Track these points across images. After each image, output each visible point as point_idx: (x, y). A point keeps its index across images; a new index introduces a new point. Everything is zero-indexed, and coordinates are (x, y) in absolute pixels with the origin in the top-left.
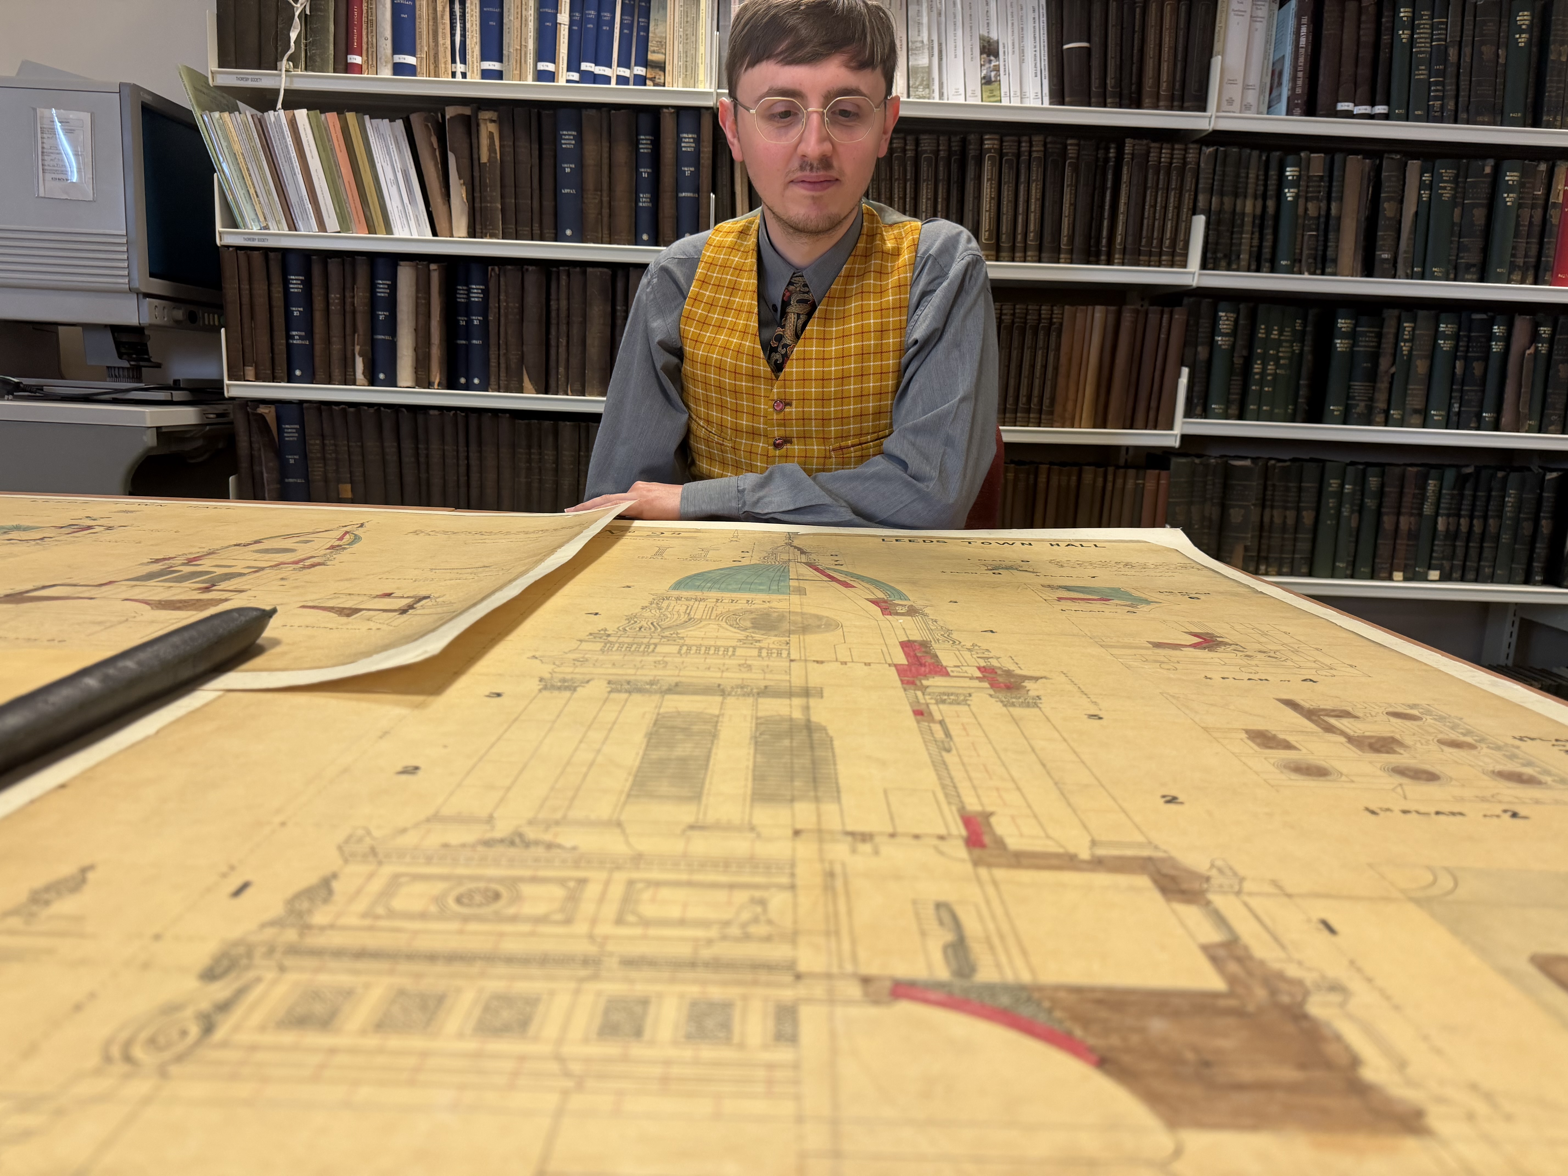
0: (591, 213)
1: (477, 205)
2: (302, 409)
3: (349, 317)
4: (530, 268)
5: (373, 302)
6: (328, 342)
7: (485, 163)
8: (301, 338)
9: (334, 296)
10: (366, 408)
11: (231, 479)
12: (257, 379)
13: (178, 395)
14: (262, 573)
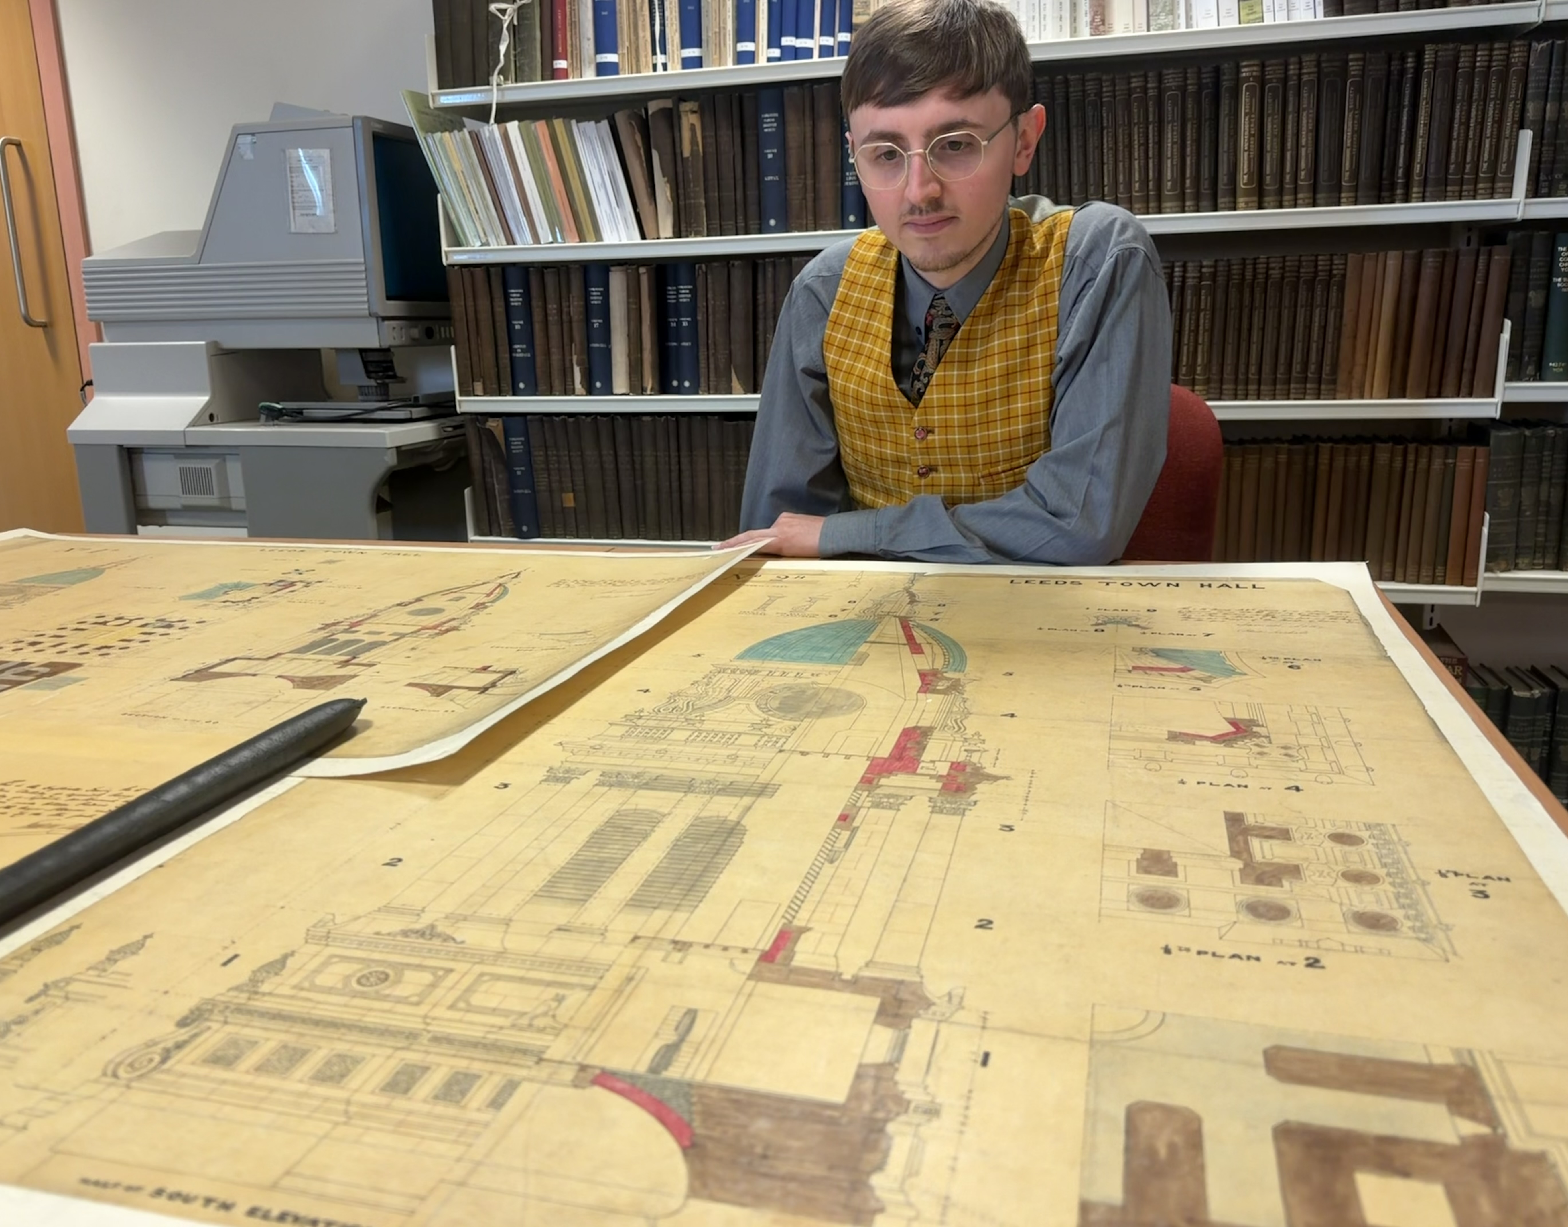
0: (795, 201)
1: (682, 203)
2: (526, 422)
3: (565, 326)
4: (737, 263)
5: (588, 310)
6: (548, 353)
7: (688, 158)
8: (523, 351)
9: (552, 307)
10: (584, 417)
11: (467, 492)
12: (486, 393)
13: (417, 412)
14: (401, 641)
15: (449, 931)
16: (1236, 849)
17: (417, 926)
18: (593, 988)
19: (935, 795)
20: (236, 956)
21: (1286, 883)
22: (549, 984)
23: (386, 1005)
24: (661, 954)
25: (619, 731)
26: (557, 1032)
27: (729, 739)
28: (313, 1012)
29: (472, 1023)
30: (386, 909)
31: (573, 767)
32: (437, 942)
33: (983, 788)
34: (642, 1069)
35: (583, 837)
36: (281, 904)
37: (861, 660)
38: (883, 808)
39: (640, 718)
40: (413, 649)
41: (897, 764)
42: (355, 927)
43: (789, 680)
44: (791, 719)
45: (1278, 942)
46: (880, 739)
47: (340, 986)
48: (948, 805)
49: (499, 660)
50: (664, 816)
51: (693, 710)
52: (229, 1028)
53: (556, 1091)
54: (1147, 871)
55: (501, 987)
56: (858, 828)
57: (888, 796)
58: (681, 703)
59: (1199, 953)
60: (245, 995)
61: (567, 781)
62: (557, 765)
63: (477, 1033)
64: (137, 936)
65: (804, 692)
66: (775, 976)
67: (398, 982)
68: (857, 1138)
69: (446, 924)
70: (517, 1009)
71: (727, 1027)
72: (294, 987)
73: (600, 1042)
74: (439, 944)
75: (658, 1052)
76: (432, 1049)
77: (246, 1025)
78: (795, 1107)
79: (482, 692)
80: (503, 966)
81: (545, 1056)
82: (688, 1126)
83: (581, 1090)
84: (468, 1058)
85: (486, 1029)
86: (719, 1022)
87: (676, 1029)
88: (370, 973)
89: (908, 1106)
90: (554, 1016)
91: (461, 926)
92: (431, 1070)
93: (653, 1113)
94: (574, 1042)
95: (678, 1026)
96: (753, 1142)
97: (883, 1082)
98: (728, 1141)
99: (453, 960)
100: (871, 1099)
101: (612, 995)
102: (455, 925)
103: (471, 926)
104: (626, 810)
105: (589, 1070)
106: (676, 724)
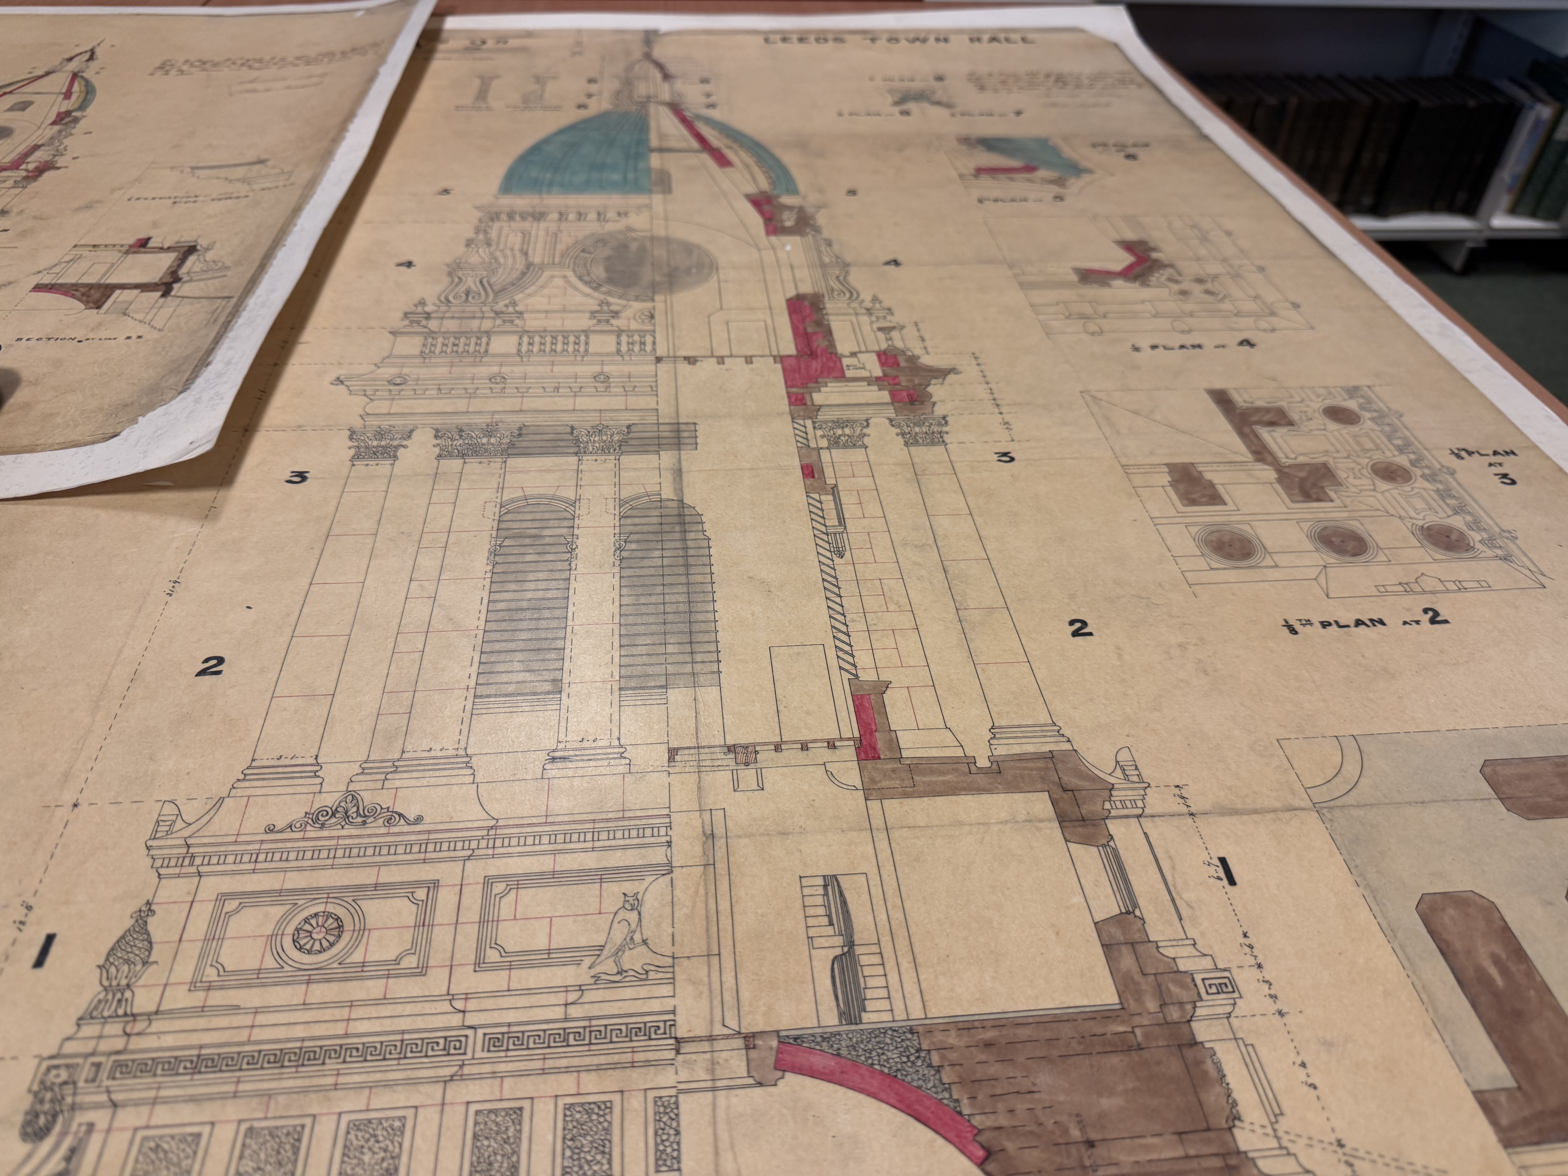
15: (385, 799)
16: (1254, 448)
17: (329, 800)
18: (669, 869)
19: (890, 412)
20: (50, 939)
21: (1332, 495)
22: (602, 876)
23: (374, 988)
24: (724, 777)
25: (411, 345)
26: (667, 973)
27: (576, 343)
28: (258, 1034)
29: (529, 991)
30: (255, 773)
31: (384, 424)
32: (376, 827)
33: (937, 392)
34: (830, 1019)
35: (480, 564)
36: (68, 798)
37: (665, 184)
38: (845, 446)
39: (428, 316)
41: (816, 365)
42: (224, 824)
44: (637, 299)
45: (1382, 590)
46: (770, 323)
48: (917, 430)
49: (155, 225)
50: (573, 504)
52: (128, 1117)
53: (738, 1101)
54: (1192, 501)
55: (531, 899)
56: (836, 486)
57: (839, 424)
58: (470, 282)
59: (1323, 625)
60: (114, 1028)
61: (390, 453)
62: (358, 423)
65: (624, 246)
66: (897, 783)
67: (363, 930)
68: (1174, 1067)
69: (371, 785)
70: (583, 941)
71: (893, 900)
72: (193, 986)
73: (742, 978)
74: (383, 830)
75: (833, 978)
76: (502, 1067)
77: (154, 1102)
78: (1067, 1031)
79: (166, 293)
80: (510, 855)
81: (681, 1033)
82: (958, 1118)
83: (771, 1089)
84: (567, 1070)
85: (561, 998)
86: (876, 892)
87: (831, 924)
88: (306, 920)
89: (1196, 985)
90: (645, 942)
91: (398, 783)
92: (526, 1113)
93: (898, 1105)
94: (705, 989)
95: (829, 916)
96: (1058, 1118)
97: (1140, 948)
98: (1028, 1128)
99: (424, 861)
100: (1146, 985)
101: (705, 873)
102: (387, 784)
103: (414, 782)
104: (513, 501)
105: (759, 1042)
106: (487, 325)
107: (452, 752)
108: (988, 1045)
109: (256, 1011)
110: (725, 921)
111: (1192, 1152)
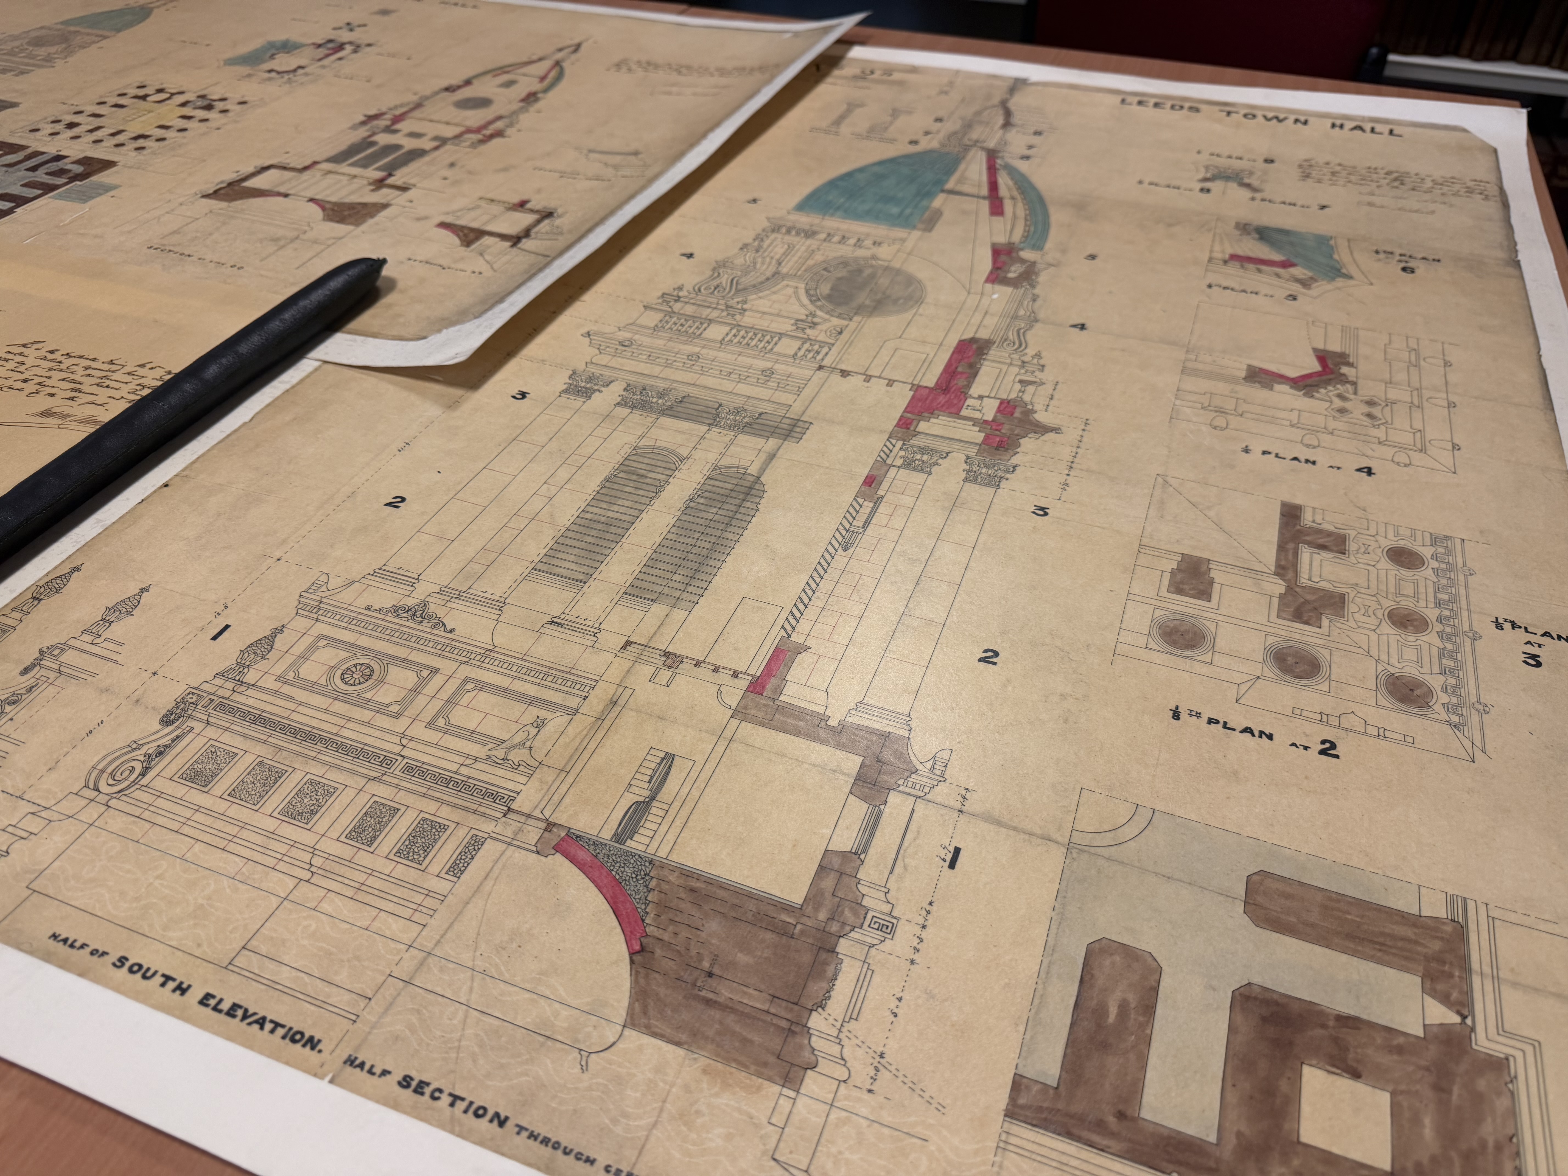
14: (442, 150)
15: (440, 613)
16: (1283, 563)
17: (410, 602)
18: (575, 712)
19: (973, 451)
20: (227, 627)
21: (1325, 622)
22: (532, 701)
23: (367, 715)
24: (649, 670)
25: (652, 319)
26: (531, 770)
27: (768, 342)
28: (295, 716)
29: (447, 749)
30: (381, 573)
31: (597, 371)
32: (426, 626)
33: (1028, 444)
34: (607, 835)
35: (594, 484)
36: (278, 554)
37: (931, 222)
38: (914, 469)
39: (678, 299)
40: (452, 165)
41: (942, 399)
42: (347, 596)
43: (846, 251)
44: (839, 316)
45: (1297, 713)
46: (931, 356)
47: (323, 681)
48: (984, 470)
49: (539, 191)
50: (682, 460)
51: (737, 291)
52: (211, 732)
53: (518, 856)
54: (1179, 591)
55: (484, 699)
56: (882, 497)
57: (923, 450)
58: (724, 280)
59: (1210, 721)
60: (230, 685)
61: (586, 393)
62: (581, 367)
63: (449, 764)
64: (133, 589)
65: (860, 271)
66: (760, 714)
67: (382, 681)
68: (806, 958)
69: (440, 602)
70: (495, 735)
71: (701, 784)
72: (279, 679)
73: (572, 790)
74: (429, 630)
75: (627, 812)
76: (404, 784)
77: (227, 729)
78: (751, 906)
79: (514, 245)
80: (488, 670)
81: (514, 806)
82: (640, 922)
83: (543, 858)
84: (437, 800)
85: (461, 760)
86: (694, 775)
87: (650, 782)
88: (355, 665)
89: (865, 918)
90: (530, 748)
91: (454, 606)
92: (400, 813)
93: (609, 899)
94: (546, 787)
95: (652, 777)
96: (701, 951)
97: (845, 879)
98: (678, 948)
99: (439, 655)
100: (829, 902)
101: (594, 723)
102: (449, 604)
103: (464, 608)
104: (644, 447)
105: (555, 830)
106: (715, 314)
107: (497, 598)
108: (693, 890)
109: (300, 704)
110: (586, 755)
111: (773, 1010)
